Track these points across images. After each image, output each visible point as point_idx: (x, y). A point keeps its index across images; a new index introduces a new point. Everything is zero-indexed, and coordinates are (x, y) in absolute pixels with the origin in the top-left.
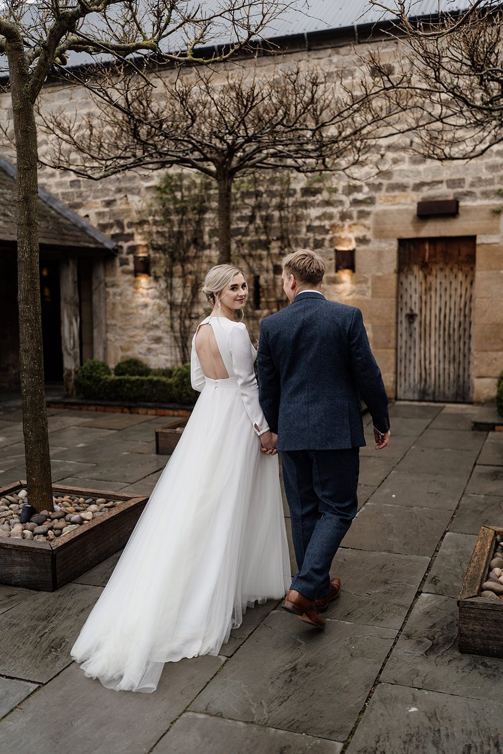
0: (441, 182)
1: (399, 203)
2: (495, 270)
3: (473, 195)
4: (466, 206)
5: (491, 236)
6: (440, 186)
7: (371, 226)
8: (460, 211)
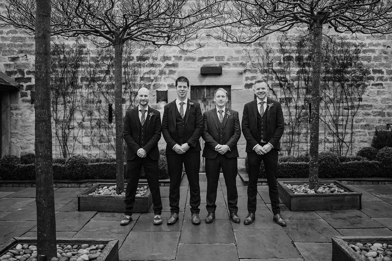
0: (213, 57)
1: (191, 67)
3: (229, 65)
4: (225, 70)
5: (238, 86)
6: (212, 59)
8: (222, 73)
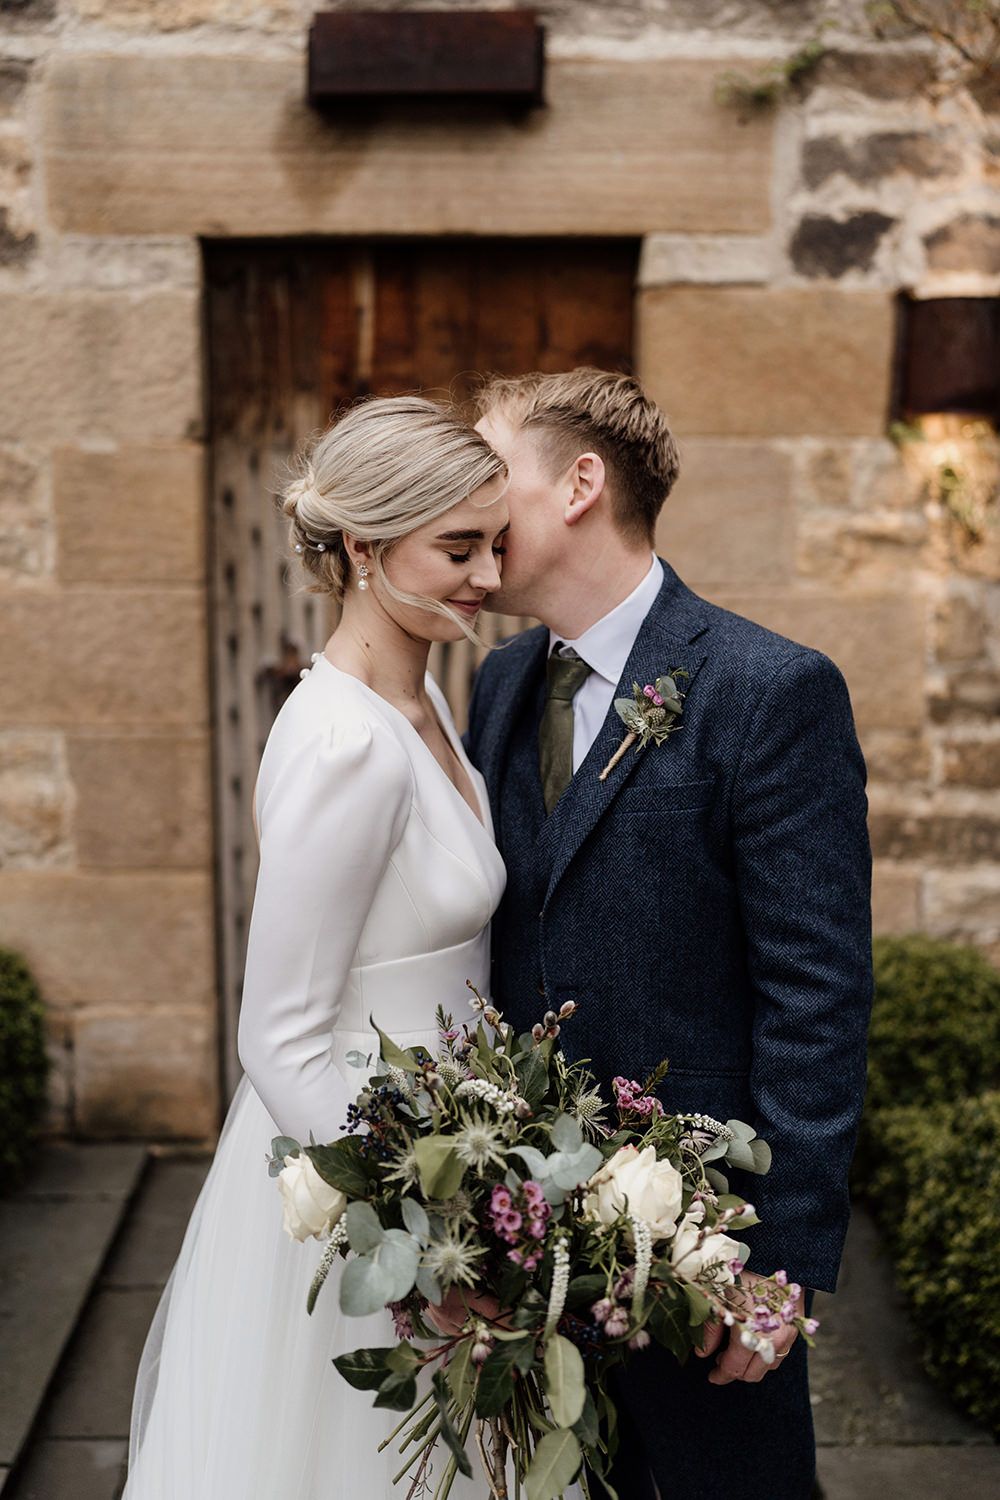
1: (196, 23)
2: (743, 434)
4: (584, 61)
5: (722, 241)
7: (37, 153)
8: (553, 92)
